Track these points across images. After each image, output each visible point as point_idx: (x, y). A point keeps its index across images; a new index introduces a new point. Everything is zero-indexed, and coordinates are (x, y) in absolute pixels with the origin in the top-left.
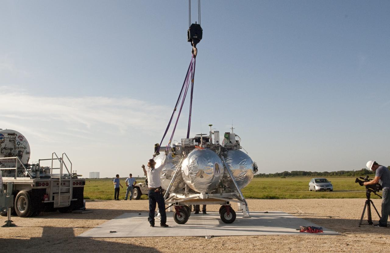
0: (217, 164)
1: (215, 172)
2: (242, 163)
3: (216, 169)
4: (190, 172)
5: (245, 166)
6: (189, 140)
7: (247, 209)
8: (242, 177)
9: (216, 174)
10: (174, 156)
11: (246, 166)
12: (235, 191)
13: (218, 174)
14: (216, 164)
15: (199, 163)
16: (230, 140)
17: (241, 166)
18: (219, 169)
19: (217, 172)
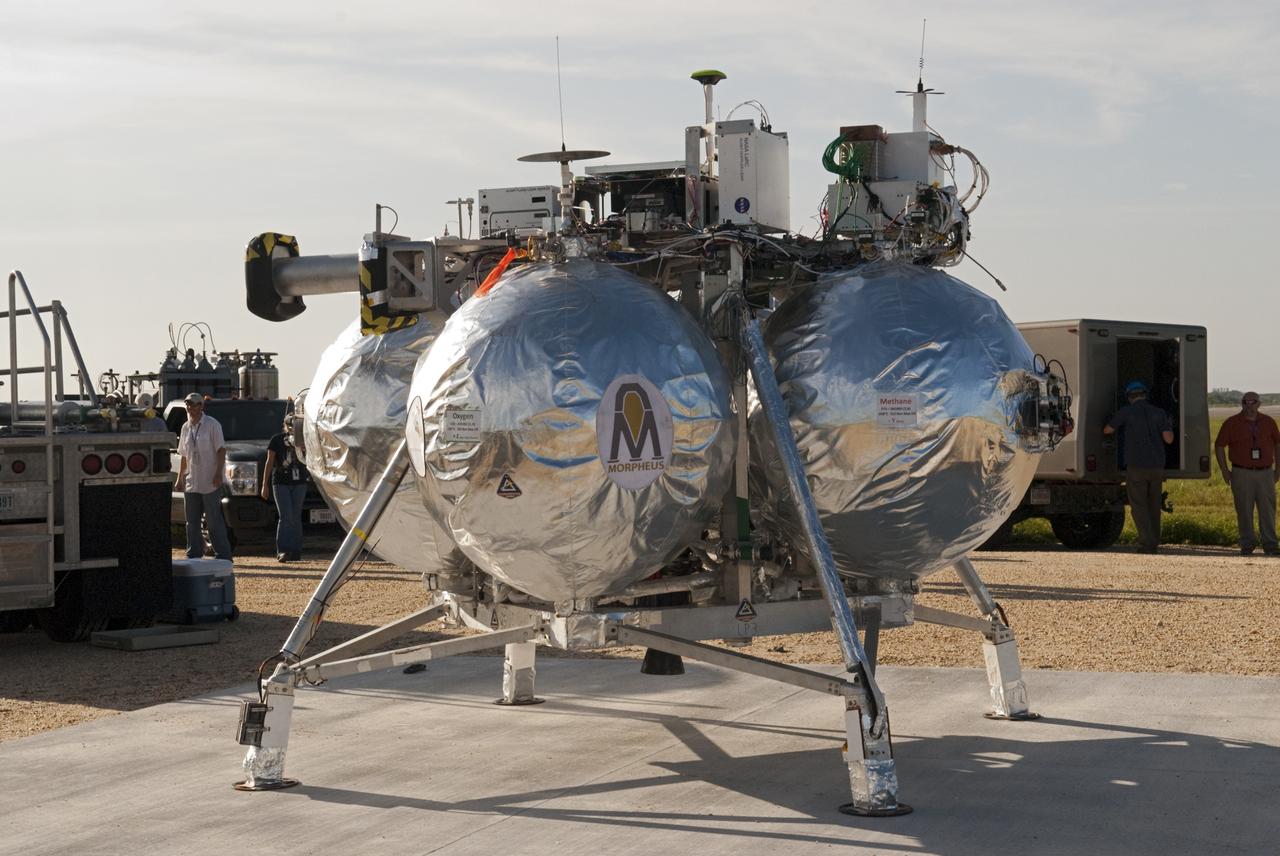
0: (636, 387)
1: (614, 454)
2: (898, 372)
3: (620, 426)
4: (431, 448)
5: (930, 395)
6: (535, 200)
7: (870, 744)
8: (903, 479)
9: (627, 467)
10: (371, 323)
11: (938, 392)
12: (883, 586)
13: (645, 466)
14: (625, 388)
15: (487, 380)
16: (875, 187)
17: (889, 396)
18: (650, 423)
19: (636, 453)
